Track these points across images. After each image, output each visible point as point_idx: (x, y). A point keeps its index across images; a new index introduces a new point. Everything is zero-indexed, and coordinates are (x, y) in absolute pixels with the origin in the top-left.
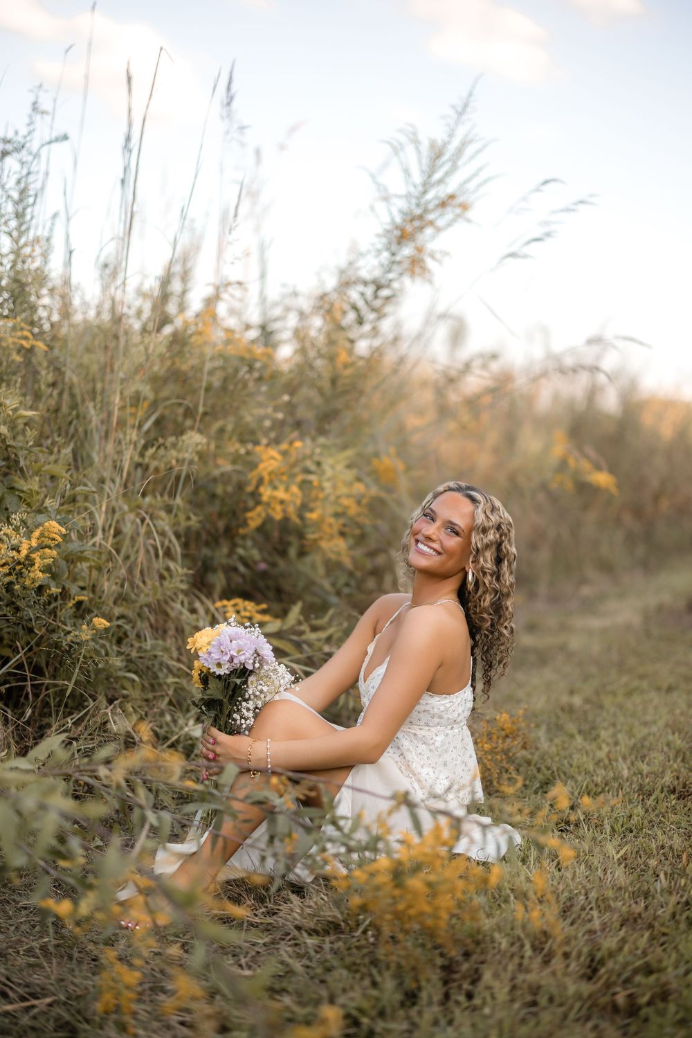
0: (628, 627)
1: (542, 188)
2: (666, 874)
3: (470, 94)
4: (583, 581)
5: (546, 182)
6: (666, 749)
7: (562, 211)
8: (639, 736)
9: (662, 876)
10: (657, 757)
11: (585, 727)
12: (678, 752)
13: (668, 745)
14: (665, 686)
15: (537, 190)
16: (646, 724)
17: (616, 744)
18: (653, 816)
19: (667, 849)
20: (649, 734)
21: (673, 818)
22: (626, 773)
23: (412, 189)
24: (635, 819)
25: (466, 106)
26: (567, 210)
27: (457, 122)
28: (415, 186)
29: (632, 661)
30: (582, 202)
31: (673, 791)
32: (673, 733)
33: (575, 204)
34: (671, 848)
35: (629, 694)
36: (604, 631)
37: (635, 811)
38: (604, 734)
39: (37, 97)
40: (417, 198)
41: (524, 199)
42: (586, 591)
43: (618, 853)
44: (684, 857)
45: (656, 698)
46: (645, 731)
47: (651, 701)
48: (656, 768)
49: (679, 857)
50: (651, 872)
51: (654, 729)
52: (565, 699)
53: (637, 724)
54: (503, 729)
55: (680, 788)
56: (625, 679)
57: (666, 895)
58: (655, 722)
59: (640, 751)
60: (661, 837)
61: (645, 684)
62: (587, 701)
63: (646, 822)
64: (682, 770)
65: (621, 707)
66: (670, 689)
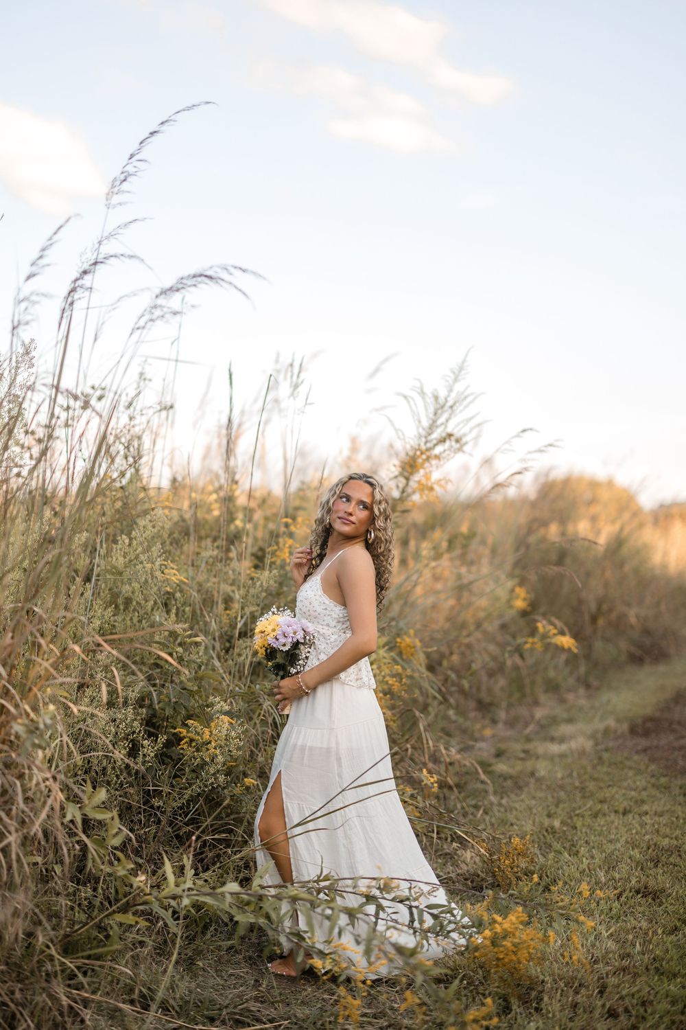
0: (582, 753)
1: (521, 434)
2: (640, 943)
3: (464, 361)
4: (536, 703)
5: (524, 431)
6: (629, 861)
7: (536, 451)
8: (608, 851)
9: (638, 944)
10: (624, 868)
11: (567, 845)
12: (638, 863)
13: (630, 858)
14: (621, 810)
15: (518, 436)
16: (611, 841)
17: (592, 857)
18: (625, 908)
19: (638, 930)
20: (616, 849)
21: (640, 909)
22: (603, 879)
23: (421, 430)
24: (614, 911)
25: (461, 369)
26: (540, 451)
27: (456, 380)
28: (423, 429)
29: (591, 786)
30: (551, 445)
31: (638, 892)
32: (633, 849)
33: (546, 446)
34: (640, 928)
35: (595, 816)
36: (562, 756)
37: (614, 905)
38: (583, 850)
39: (143, 368)
40: (426, 437)
41: (507, 442)
42: (539, 713)
43: (607, 932)
44: (650, 933)
45: (617, 821)
46: (612, 847)
47: (613, 822)
48: (625, 875)
49: (646, 934)
50: (629, 943)
51: (618, 845)
52: (547, 822)
53: (605, 842)
54: (516, 849)
55: (643, 890)
56: (590, 803)
57: (641, 956)
58: (618, 840)
59: (610, 864)
60: (634, 922)
61: (605, 807)
62: (562, 823)
63: (622, 912)
64: (642, 876)
65: (589, 827)
66: (625, 813)
